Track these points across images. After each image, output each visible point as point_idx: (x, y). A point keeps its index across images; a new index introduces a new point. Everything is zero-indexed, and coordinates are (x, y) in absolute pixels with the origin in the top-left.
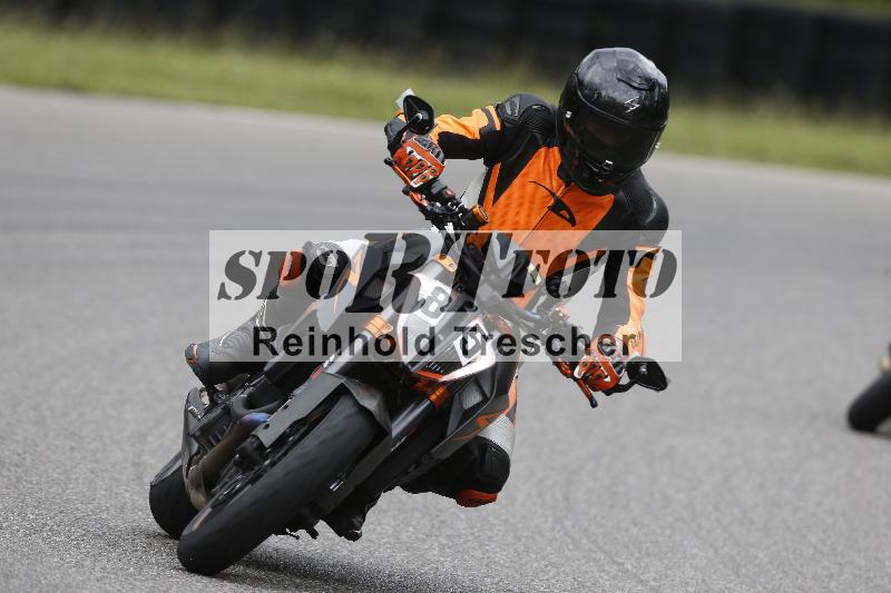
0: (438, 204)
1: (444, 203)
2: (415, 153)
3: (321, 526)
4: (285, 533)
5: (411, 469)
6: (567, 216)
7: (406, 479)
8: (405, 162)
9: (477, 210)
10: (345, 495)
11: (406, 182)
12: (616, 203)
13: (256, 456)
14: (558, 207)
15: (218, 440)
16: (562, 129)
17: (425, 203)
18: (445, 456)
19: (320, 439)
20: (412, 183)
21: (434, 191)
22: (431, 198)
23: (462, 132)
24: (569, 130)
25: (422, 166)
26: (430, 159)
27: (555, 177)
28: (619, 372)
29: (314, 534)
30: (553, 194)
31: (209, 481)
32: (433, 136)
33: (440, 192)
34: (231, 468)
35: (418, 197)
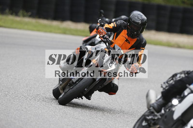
0: (105, 40)
1: (106, 39)
2: (101, 30)
3: (83, 97)
4: (77, 98)
5: (100, 87)
6: (128, 42)
7: (99, 89)
8: (99, 32)
9: (112, 41)
10: (88, 91)
11: (99, 35)
12: (137, 40)
13: (72, 84)
14: (127, 40)
15: (65, 81)
16: (127, 27)
17: (103, 39)
18: (106, 85)
19: (83, 82)
20: (101, 36)
21: (105, 37)
22: (104, 38)
23: (109, 27)
24: (128, 27)
25: (102, 33)
26: (104, 32)
27: (126, 35)
28: (137, 70)
29: (82, 99)
30: (126, 38)
31: (64, 89)
32: (104, 27)
33: (106, 37)
34: (68, 86)
35: (102, 38)
